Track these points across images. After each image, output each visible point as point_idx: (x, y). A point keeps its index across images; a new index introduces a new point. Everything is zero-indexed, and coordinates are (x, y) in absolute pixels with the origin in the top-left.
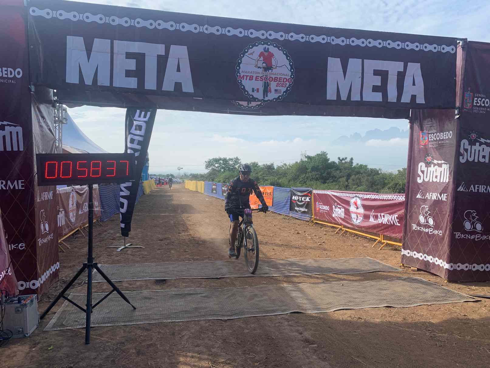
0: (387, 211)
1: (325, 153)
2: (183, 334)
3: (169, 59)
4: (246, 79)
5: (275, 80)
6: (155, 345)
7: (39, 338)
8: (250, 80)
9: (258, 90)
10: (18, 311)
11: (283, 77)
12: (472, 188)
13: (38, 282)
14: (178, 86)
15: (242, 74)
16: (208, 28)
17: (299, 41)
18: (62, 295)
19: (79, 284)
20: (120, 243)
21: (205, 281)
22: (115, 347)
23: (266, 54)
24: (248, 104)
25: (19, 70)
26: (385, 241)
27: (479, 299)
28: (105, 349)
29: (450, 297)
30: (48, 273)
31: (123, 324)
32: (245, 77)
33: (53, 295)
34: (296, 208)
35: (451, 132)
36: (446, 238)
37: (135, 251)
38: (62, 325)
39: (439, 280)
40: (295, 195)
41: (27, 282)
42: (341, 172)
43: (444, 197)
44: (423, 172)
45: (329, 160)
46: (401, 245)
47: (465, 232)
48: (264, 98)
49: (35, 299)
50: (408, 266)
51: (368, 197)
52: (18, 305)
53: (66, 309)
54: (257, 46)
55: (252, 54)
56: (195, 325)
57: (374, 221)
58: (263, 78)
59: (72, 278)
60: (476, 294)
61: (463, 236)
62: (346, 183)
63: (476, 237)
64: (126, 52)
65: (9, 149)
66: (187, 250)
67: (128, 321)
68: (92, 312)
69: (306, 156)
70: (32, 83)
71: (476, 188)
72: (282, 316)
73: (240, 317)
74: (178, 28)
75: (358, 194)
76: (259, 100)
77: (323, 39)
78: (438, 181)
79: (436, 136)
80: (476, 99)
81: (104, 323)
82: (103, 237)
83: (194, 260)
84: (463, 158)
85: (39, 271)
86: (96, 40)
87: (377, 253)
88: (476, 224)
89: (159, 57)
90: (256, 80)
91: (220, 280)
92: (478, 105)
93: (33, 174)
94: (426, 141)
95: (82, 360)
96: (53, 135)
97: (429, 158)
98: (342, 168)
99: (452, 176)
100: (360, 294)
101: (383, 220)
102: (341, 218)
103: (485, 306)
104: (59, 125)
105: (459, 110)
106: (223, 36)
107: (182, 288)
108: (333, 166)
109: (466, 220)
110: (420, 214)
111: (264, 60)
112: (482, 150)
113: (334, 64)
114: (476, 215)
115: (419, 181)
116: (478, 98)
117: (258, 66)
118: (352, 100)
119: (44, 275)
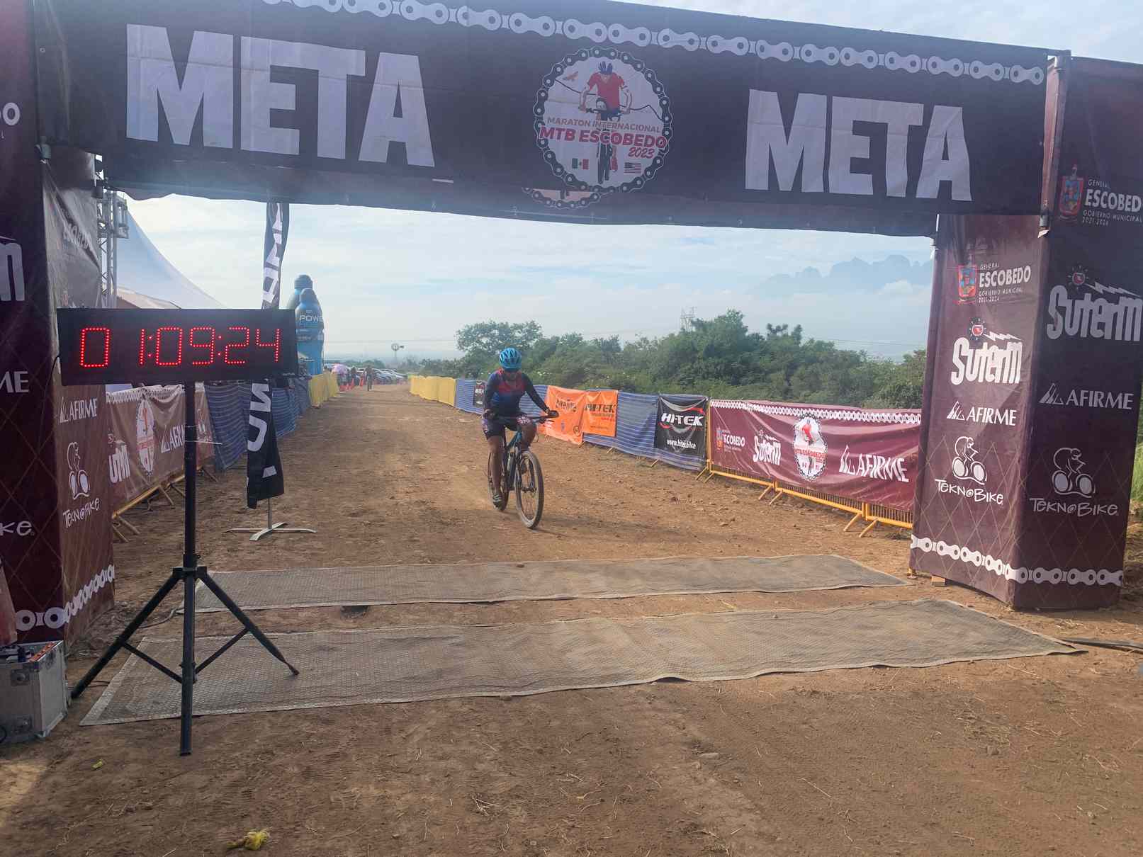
0: (878, 449)
1: (738, 313)
2: (411, 731)
3: (376, 87)
4: (559, 138)
6: (345, 755)
7: (71, 742)
8: (566, 139)
9: (585, 164)
10: (19, 679)
11: (646, 133)
12: (1072, 398)
13: (65, 611)
14: (397, 150)
15: (548, 127)
16: (469, 14)
17: (682, 47)
18: (123, 643)
19: (163, 616)
20: (257, 520)
21: (460, 610)
22: (251, 762)
24: (562, 197)
25: (12, 106)
26: (873, 518)
27: (1083, 648)
28: (228, 767)
29: (1017, 644)
30: (88, 591)
31: (268, 709)
32: (556, 133)
33: (100, 641)
34: (670, 442)
35: (1028, 268)
36: (1013, 510)
37: (293, 541)
38: (125, 712)
39: (994, 604)
40: (669, 411)
41: (39, 611)
42: (773, 359)
43: (1009, 418)
44: (963, 359)
45: (746, 331)
46: (910, 525)
47: (1054, 497)
49: (58, 654)
50: (924, 574)
51: (837, 415)
52: (19, 666)
53: (133, 674)
54: (584, 59)
55: (572, 78)
56: (438, 709)
57: (849, 472)
58: (599, 136)
59: (145, 603)
60: (1076, 637)
61: (1049, 506)
62: (786, 384)
63: (1079, 509)
64: (272, 67)
66: (416, 538)
67: (280, 703)
68: (194, 681)
69: (695, 320)
70: (43, 138)
71: (1082, 398)
72: (638, 688)
73: (541, 690)
74: (396, 12)
75: (812, 409)
76: (588, 188)
77: (740, 46)
79: (996, 277)
80: (1090, 191)
81: (223, 707)
82: (218, 507)
83: (433, 560)
84: (1054, 329)
85: (68, 587)
86: (199, 37)
87: (856, 546)
88: (1079, 479)
89: (350, 79)
90: (581, 140)
91: (493, 606)
92: (1095, 205)
93: (50, 358)
94: (973, 287)
95: (173, 790)
96: (96, 264)
97: (978, 329)
98: (777, 349)
99: (1029, 370)
100: (815, 637)
101: (869, 472)
102: (772, 465)
103: (1095, 664)
104: (108, 242)
105: (1048, 218)
106: (504, 34)
107: (407, 624)
108: (756, 344)
109: (1057, 469)
110: (954, 455)
111: (600, 93)
112: (1096, 310)
113: (764, 106)
114: (1079, 458)
115: (956, 380)
116: (1094, 189)
117: (587, 106)
118: (803, 190)
119: (78, 597)
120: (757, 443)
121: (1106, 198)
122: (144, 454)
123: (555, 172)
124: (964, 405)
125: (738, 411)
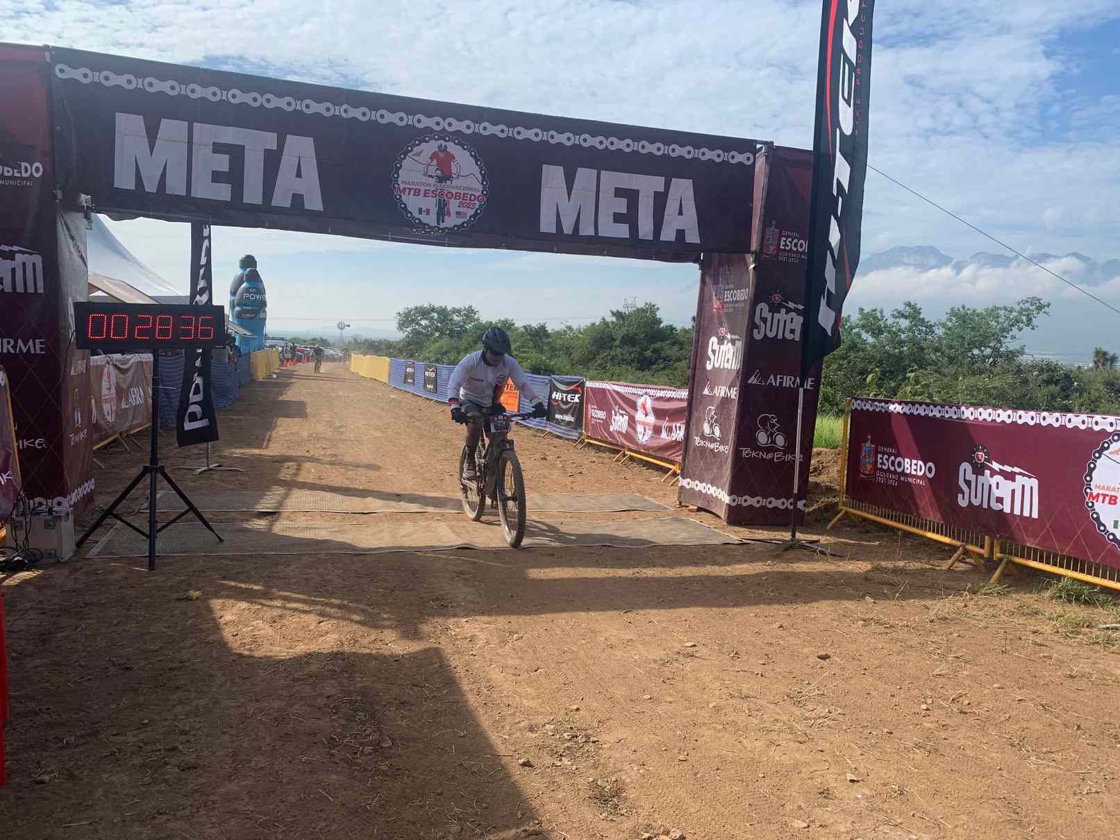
1: (654, 306)
2: (290, 564)
3: (284, 158)
4: (409, 194)
5: (457, 196)
7: (80, 564)
8: (414, 195)
9: (428, 212)
10: (50, 525)
11: (471, 192)
12: (771, 380)
13: (66, 501)
14: (298, 199)
15: (402, 187)
16: (348, 110)
17: (496, 135)
18: (110, 512)
22: (191, 574)
23: (442, 155)
25: (37, 164)
27: (749, 542)
28: (178, 575)
30: (80, 492)
31: (203, 554)
32: (407, 191)
34: (558, 416)
36: (730, 457)
37: (225, 476)
39: (718, 520)
40: (557, 390)
41: (50, 499)
43: (734, 394)
44: (714, 352)
45: (661, 322)
47: (757, 448)
48: (439, 223)
49: (70, 516)
50: (686, 504)
52: (50, 518)
54: (427, 142)
55: (418, 154)
57: (666, 437)
58: (437, 193)
61: (753, 454)
63: (776, 456)
64: (214, 143)
65: (20, 289)
67: (211, 552)
68: (157, 538)
70: (58, 186)
71: (778, 380)
72: (443, 551)
73: (379, 552)
74: (298, 108)
75: (649, 388)
77: (537, 135)
78: (729, 368)
79: (732, 294)
80: (785, 239)
81: (174, 553)
84: (759, 333)
85: (68, 485)
86: (164, 122)
89: (266, 150)
90: (425, 196)
92: (788, 248)
96: (86, 264)
97: (723, 330)
99: (743, 361)
101: (678, 436)
105: (756, 256)
106: (372, 123)
107: (302, 521)
108: (669, 334)
109: (760, 429)
110: (705, 420)
111: (438, 165)
112: (789, 320)
113: (553, 176)
114: (776, 422)
115: (709, 367)
116: (787, 237)
117: (430, 174)
118: (581, 234)
119: (75, 493)
120: (613, 417)
121: (796, 245)
122: (107, 408)
123: (408, 217)
124: (713, 385)
125: (604, 390)
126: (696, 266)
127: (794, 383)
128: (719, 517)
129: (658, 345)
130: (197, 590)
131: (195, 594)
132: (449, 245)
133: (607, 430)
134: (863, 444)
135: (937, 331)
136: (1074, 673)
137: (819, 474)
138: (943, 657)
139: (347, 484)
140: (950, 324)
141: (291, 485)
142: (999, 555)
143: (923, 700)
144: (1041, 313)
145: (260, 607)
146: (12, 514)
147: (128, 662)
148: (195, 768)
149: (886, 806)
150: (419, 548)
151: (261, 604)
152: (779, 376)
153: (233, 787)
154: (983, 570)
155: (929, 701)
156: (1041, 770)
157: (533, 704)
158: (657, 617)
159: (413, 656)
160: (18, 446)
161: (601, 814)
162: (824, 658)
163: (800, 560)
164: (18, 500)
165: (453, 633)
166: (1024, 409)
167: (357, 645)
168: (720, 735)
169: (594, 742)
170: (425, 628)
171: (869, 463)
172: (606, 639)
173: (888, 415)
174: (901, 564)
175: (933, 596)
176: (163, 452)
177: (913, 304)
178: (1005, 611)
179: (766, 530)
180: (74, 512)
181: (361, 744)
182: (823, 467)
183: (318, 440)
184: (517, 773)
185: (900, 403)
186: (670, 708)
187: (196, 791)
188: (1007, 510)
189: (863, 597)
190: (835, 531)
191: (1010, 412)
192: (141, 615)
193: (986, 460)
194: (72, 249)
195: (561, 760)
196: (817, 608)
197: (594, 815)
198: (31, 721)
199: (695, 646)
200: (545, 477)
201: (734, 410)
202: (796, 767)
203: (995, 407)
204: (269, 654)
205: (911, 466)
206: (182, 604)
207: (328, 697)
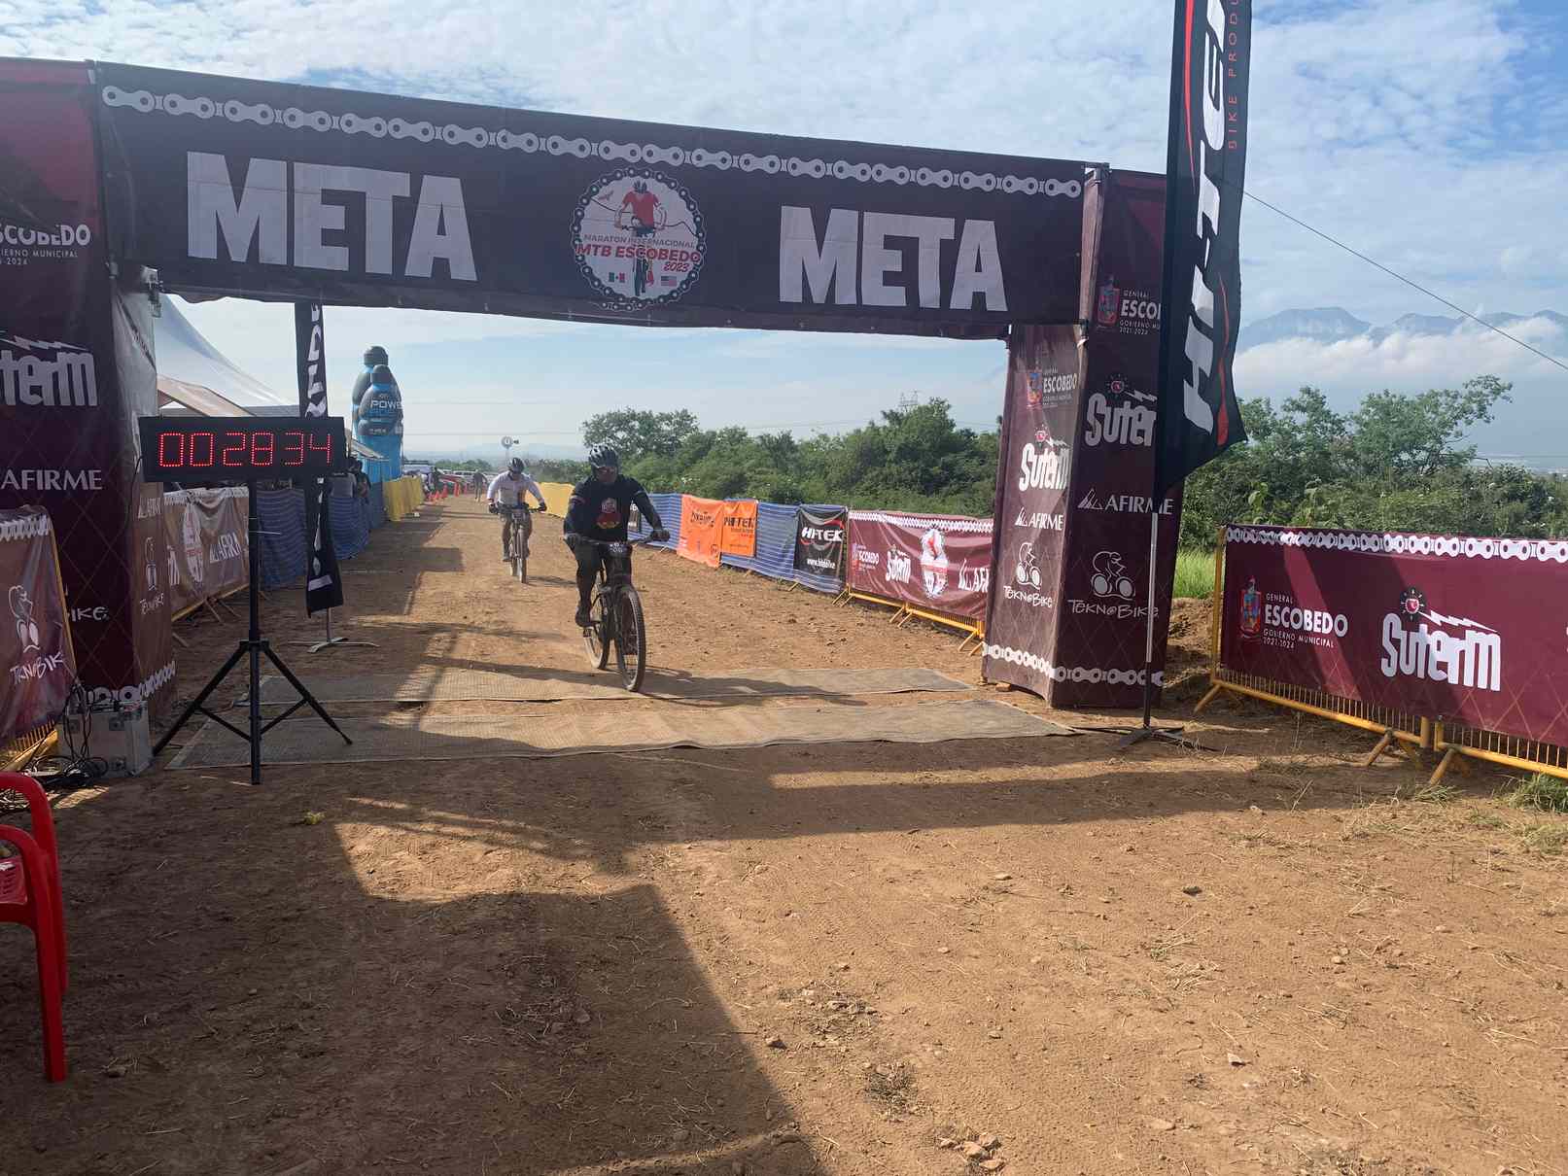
1: (943, 403)
2: (445, 774)
3: (421, 207)
4: (595, 254)
5: (662, 254)
7: (159, 777)
8: (603, 254)
9: (622, 278)
10: (116, 725)
11: (680, 249)
12: (1112, 503)
13: (138, 691)
14: (441, 265)
15: (585, 244)
16: (508, 138)
17: (715, 167)
18: (199, 705)
21: (515, 705)
25: (83, 227)
30: (158, 678)
31: (325, 762)
32: (592, 249)
34: (810, 562)
35: (1075, 375)
36: (1055, 612)
37: (353, 653)
40: (809, 525)
41: (115, 689)
42: (983, 462)
43: (1059, 523)
44: (1029, 465)
45: (953, 425)
47: (1092, 599)
48: (637, 294)
50: (993, 680)
51: (956, 526)
52: (116, 714)
54: (620, 179)
55: (607, 197)
57: (966, 588)
58: (635, 252)
61: (1088, 608)
63: (1119, 610)
64: (322, 190)
65: (65, 401)
67: (336, 758)
68: (261, 741)
70: (112, 256)
71: (1122, 503)
73: (567, 754)
74: (439, 136)
75: (938, 519)
76: (625, 299)
77: (772, 164)
78: (1053, 486)
79: (1055, 383)
80: (1126, 302)
81: (286, 761)
84: (1093, 436)
85: (141, 670)
86: (254, 163)
88: (1119, 582)
89: (396, 199)
90: (617, 255)
92: (1132, 315)
93: (132, 459)
97: (1042, 434)
98: (989, 449)
99: (1072, 476)
101: (982, 586)
102: (904, 584)
105: (1088, 326)
106: (542, 155)
107: (459, 714)
108: (964, 443)
109: (1096, 572)
110: (1018, 561)
111: (634, 211)
112: (1136, 417)
114: (1119, 562)
115: (1023, 486)
116: (1131, 299)
117: (623, 224)
118: (837, 302)
119: (150, 681)
120: (890, 560)
121: (1144, 310)
122: (192, 562)
123: (594, 285)
124: (1029, 511)
125: (874, 525)
126: (1003, 343)
127: (1144, 507)
128: (1041, 697)
129: (949, 458)
130: (320, 810)
131: (315, 816)
132: (653, 325)
133: (882, 579)
134: (1244, 591)
135: (1348, 428)
136: (1552, 909)
137: (1183, 635)
138: (1363, 888)
139: (521, 661)
140: (1366, 418)
141: (444, 663)
142: (1442, 744)
143: (1334, 950)
144: (1499, 398)
145: (404, 832)
146: (64, 711)
147: (227, 911)
148: (322, 1054)
149: (1284, 1098)
150: (622, 747)
151: (406, 829)
152: (1122, 497)
153: (372, 1079)
154: (1418, 765)
155: (1344, 951)
156: (1506, 1045)
157: (784, 961)
158: (956, 838)
159: (617, 897)
160: (70, 618)
161: (882, 1113)
162: (1192, 892)
163: (1156, 756)
164: (73, 693)
165: (671, 865)
166: (1475, 536)
167: (539, 882)
168: (1047, 1001)
169: (869, 1013)
170: (633, 858)
171: (1253, 617)
172: (884, 870)
173: (1280, 548)
174: (1301, 759)
175: (1347, 803)
176: (267, 623)
177: (1313, 389)
178: (1451, 824)
179: (1110, 715)
180: (149, 707)
181: (548, 1019)
182: (1188, 625)
183: (479, 602)
184: (763, 1055)
185: (1296, 532)
186: (976, 965)
187: (324, 1085)
188: (1453, 680)
189: (1247, 806)
190: (1206, 715)
191: (1455, 540)
192: (243, 847)
193: (1420, 608)
194: (135, 345)
195: (824, 1039)
196: (1182, 823)
197: (873, 1113)
198: (99, 992)
199: (1009, 878)
200: (794, 647)
201: (1060, 545)
202: (1155, 1046)
203: (1434, 534)
204: (419, 897)
205: (1313, 620)
206: (299, 830)
207: (501, 955)
